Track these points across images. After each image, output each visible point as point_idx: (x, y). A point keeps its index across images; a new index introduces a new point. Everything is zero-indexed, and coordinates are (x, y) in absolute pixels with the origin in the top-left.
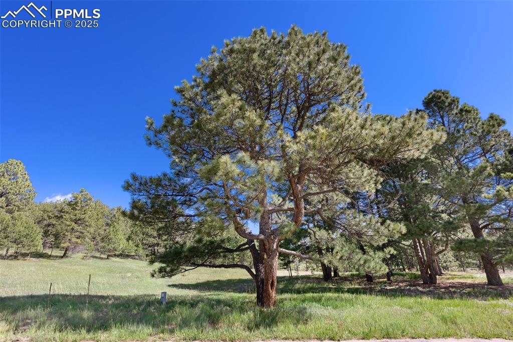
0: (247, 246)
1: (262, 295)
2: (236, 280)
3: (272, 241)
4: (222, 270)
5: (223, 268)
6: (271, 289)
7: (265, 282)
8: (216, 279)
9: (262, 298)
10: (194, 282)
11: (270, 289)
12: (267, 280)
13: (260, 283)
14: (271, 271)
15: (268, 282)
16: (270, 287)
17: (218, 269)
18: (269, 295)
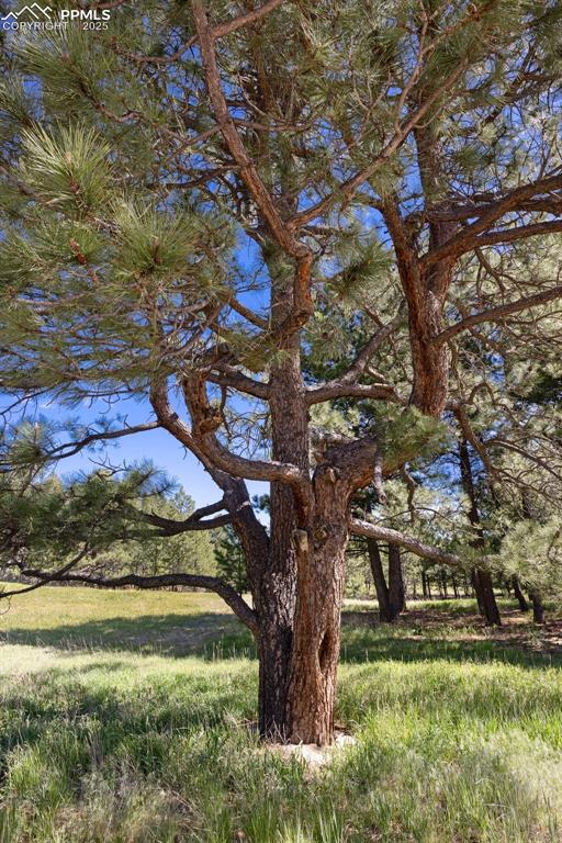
0: (224, 512)
1: (285, 692)
2: (162, 617)
3: (329, 489)
4: (129, 594)
5: (132, 590)
6: (322, 666)
7: (297, 641)
8: (112, 615)
9: (284, 700)
10: (51, 624)
11: (318, 668)
12: (308, 631)
13: (273, 642)
14: (323, 598)
15: (310, 641)
16: (317, 661)
17: (118, 591)
18: (313, 690)
